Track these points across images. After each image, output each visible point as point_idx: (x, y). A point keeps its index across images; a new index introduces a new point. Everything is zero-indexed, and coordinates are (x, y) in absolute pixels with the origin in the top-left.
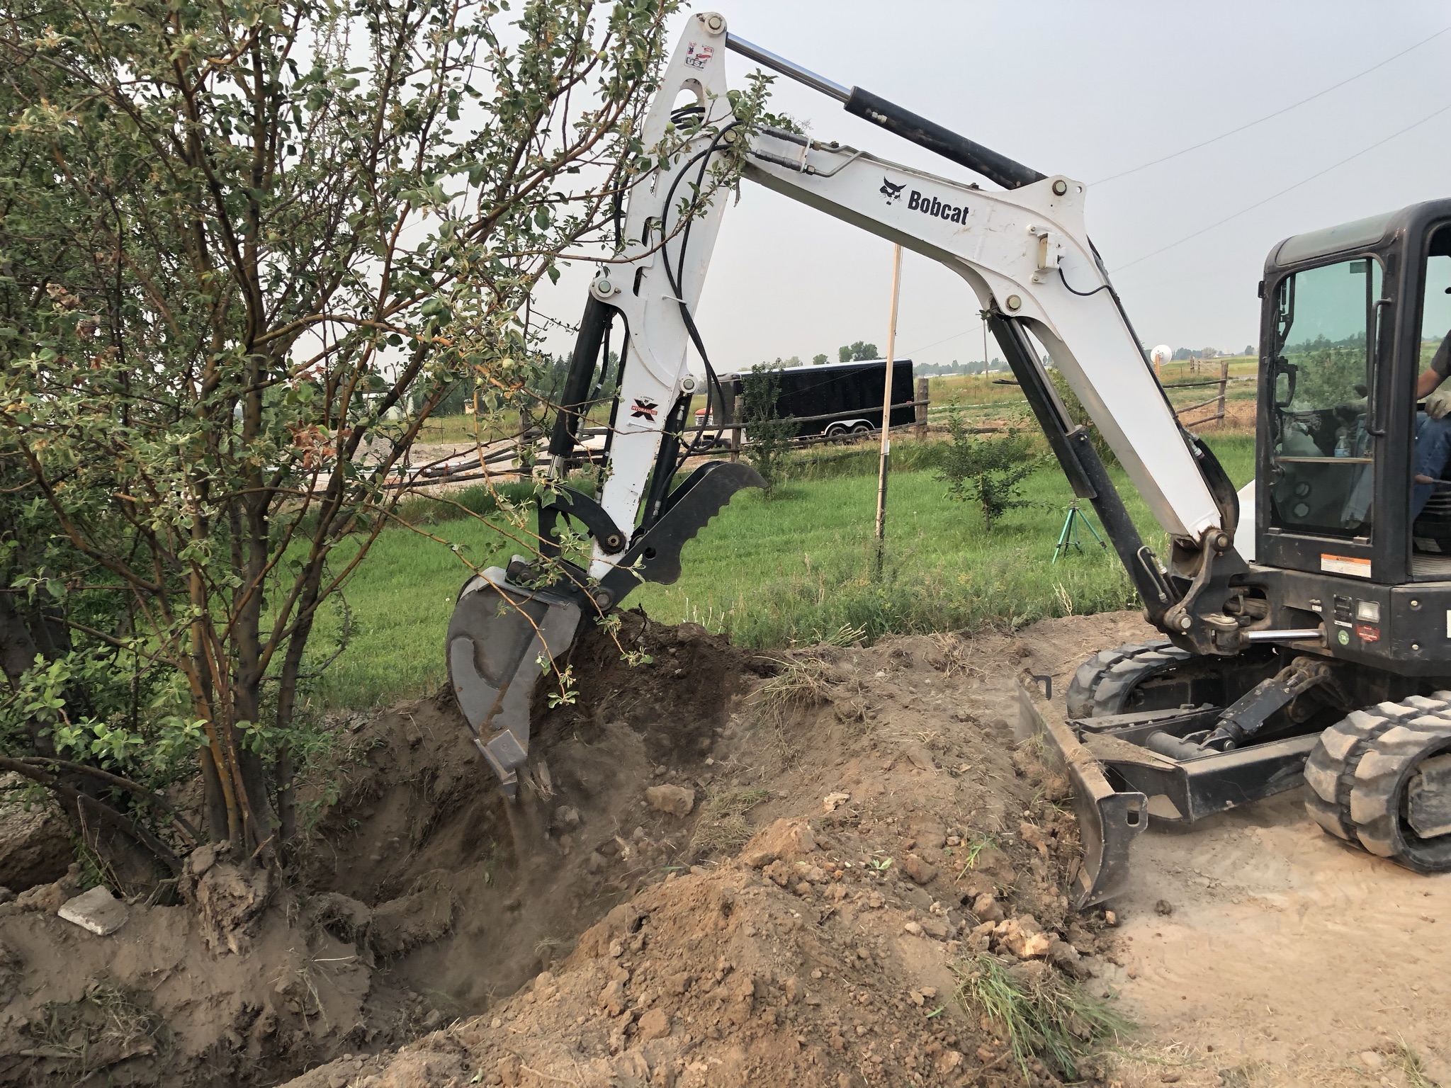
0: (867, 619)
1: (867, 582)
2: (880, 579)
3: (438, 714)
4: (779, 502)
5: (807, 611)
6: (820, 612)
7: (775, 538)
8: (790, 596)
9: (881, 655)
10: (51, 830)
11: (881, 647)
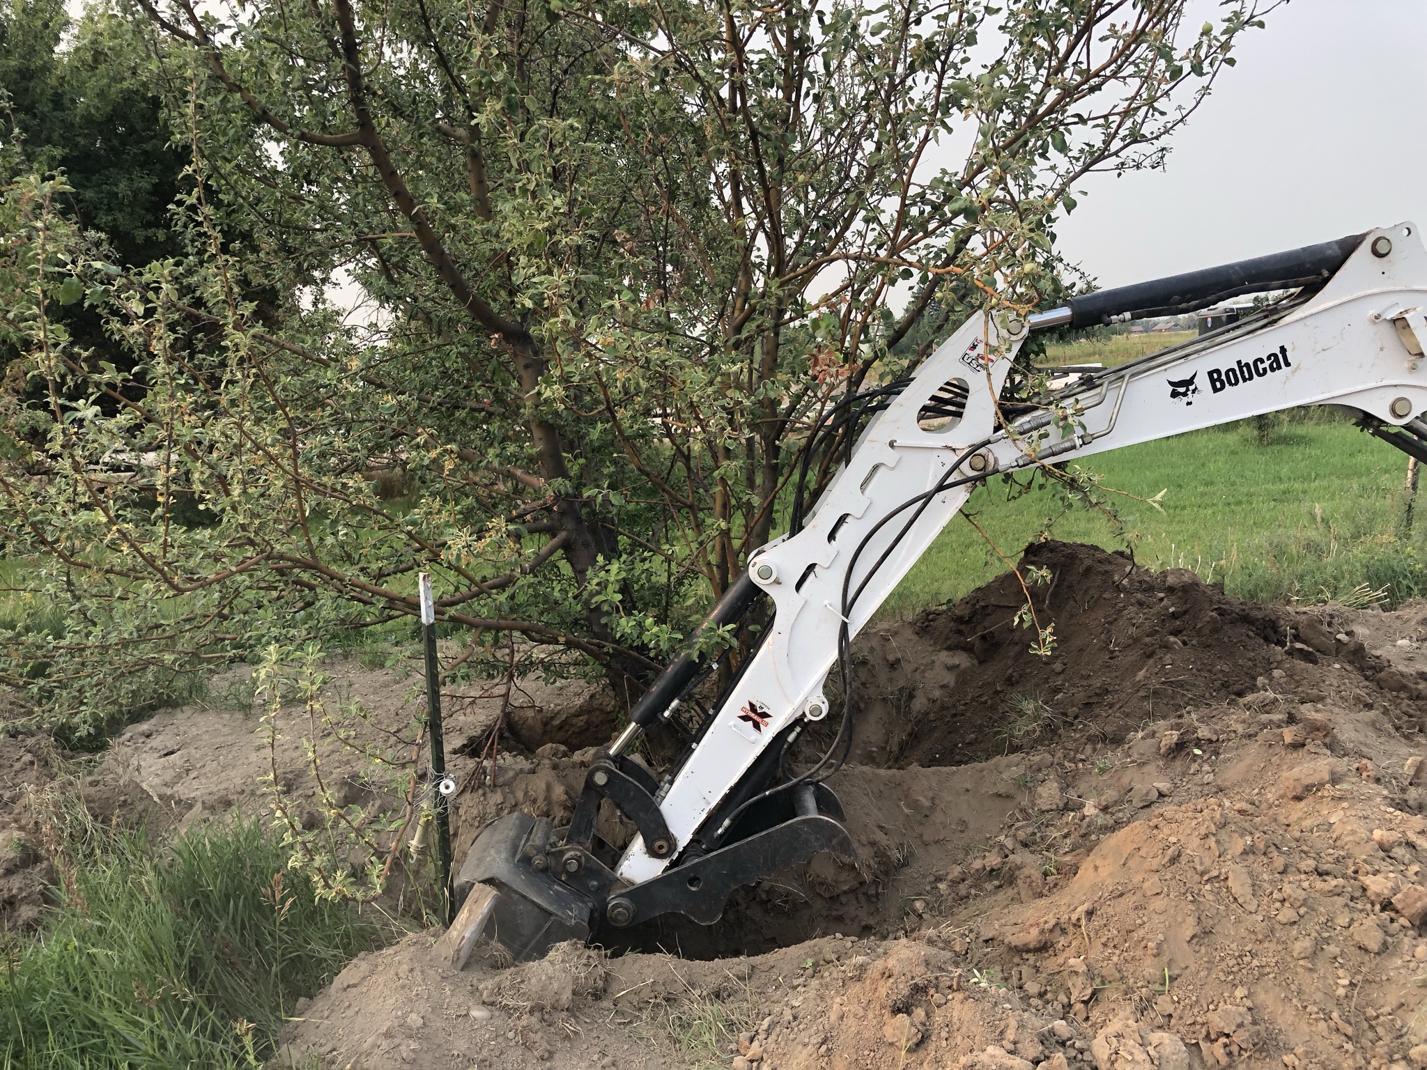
0: (1390, 580)
1: (1392, 539)
2: (1409, 537)
3: (915, 638)
4: (1276, 448)
5: (1313, 567)
6: (1329, 569)
7: (1270, 486)
8: (1293, 550)
9: (1408, 620)
10: (595, 703)
11: (1405, 612)
